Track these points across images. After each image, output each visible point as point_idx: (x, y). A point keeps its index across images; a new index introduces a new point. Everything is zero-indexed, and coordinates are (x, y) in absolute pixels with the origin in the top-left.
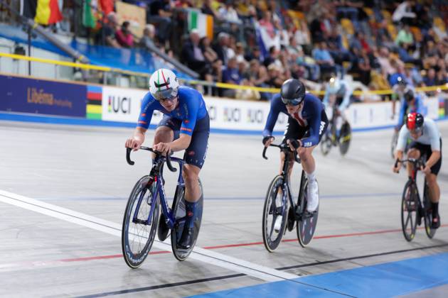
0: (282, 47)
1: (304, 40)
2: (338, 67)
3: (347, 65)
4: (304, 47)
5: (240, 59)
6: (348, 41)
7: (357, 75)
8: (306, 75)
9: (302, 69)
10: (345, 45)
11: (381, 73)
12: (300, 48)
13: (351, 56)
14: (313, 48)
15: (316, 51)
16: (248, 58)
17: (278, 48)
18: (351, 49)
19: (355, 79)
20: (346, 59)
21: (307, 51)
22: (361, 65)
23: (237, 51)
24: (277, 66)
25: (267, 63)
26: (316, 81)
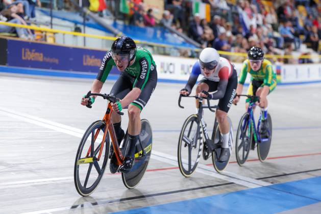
0: (258, 26)
1: (273, 20)
2: (296, 39)
3: (303, 38)
4: (273, 25)
5: (229, 34)
6: (303, 21)
7: (309, 45)
8: (275, 44)
9: (272, 40)
10: (301, 24)
12: (270, 26)
13: (305, 32)
14: (279, 26)
15: (281, 28)
16: (234, 33)
17: (255, 27)
18: (305, 26)
19: (308, 47)
20: (302, 33)
21: (275, 28)
22: (312, 38)
23: (227, 28)
24: (254, 38)
25: (247, 36)
26: (281, 49)
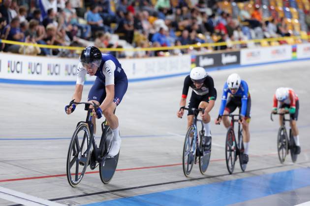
0: (59, 10)
1: (78, 4)
2: (106, 28)
3: (114, 26)
5: (22, 19)
6: (115, 5)
7: (122, 35)
8: (79, 34)
9: (76, 28)
10: (112, 9)
11: (143, 33)
12: (74, 11)
13: (118, 18)
14: (86, 11)
15: (88, 13)
16: (28, 19)
17: (55, 11)
18: (118, 13)
19: (121, 38)
20: (114, 21)
21: (80, 13)
22: (126, 26)
23: (21, 12)
24: (53, 25)
25: (45, 23)
26: (88, 39)
